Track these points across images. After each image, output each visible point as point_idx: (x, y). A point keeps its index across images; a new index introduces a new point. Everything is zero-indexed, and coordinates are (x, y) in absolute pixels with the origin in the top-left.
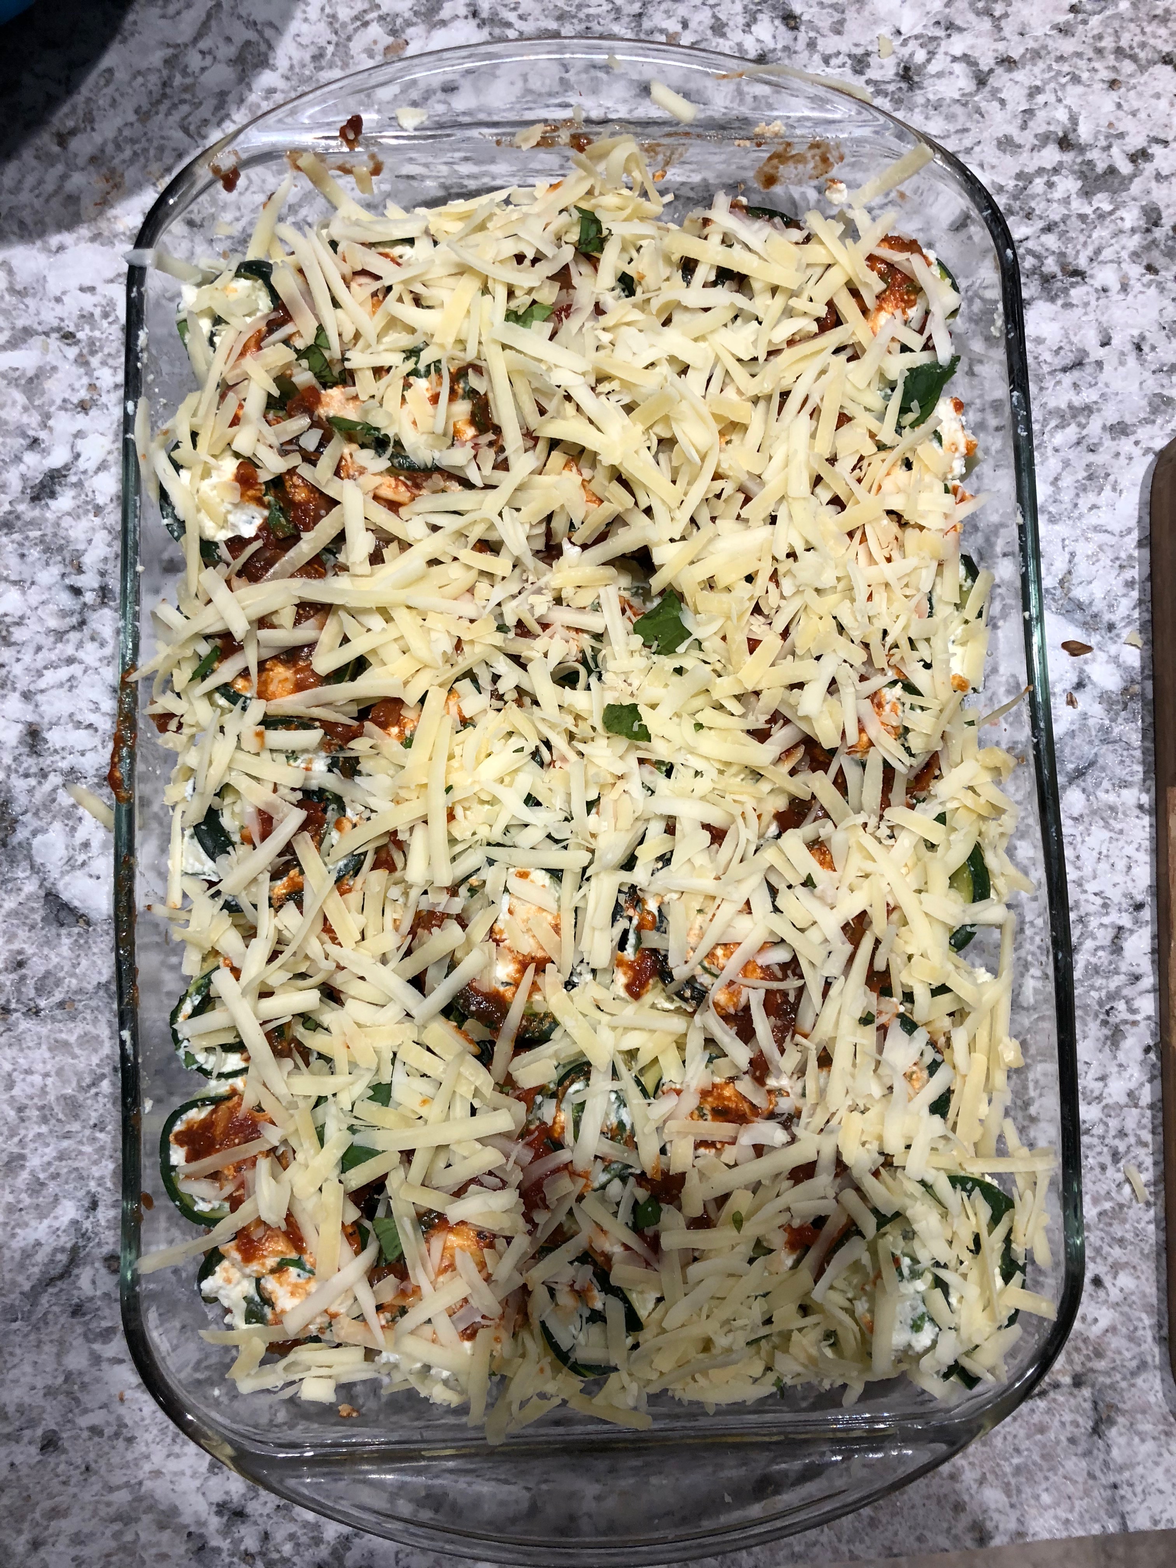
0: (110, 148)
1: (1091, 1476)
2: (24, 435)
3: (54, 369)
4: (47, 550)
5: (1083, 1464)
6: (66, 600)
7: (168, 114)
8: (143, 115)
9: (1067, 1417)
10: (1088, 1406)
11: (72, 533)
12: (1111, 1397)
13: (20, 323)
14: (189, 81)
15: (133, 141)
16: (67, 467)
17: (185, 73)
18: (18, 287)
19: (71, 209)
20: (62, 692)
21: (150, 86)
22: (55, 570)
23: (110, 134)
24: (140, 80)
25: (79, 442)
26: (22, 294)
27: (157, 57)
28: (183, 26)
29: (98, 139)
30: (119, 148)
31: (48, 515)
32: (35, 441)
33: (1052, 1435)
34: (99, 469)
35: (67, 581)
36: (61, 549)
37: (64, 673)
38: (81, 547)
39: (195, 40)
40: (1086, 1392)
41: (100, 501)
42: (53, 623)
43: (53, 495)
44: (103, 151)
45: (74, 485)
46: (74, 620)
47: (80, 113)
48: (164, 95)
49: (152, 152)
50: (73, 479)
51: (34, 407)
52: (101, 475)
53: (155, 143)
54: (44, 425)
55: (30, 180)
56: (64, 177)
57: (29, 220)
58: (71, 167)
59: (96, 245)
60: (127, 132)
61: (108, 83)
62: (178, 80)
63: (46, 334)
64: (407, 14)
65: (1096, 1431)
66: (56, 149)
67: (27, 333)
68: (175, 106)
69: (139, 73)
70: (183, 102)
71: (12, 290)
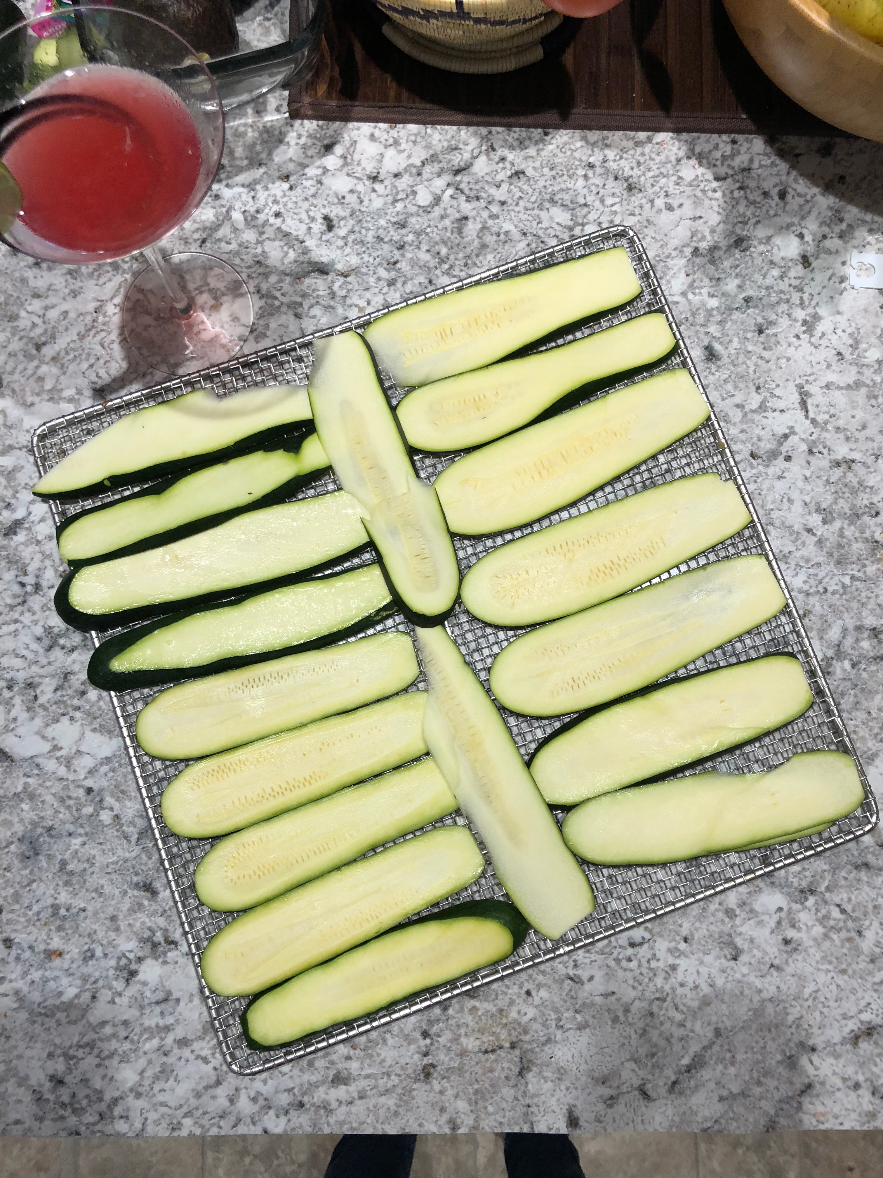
0: (63, 353)
1: (516, 1099)
2: (4, 501)
3: (22, 467)
4: (10, 562)
5: (512, 1091)
6: (16, 589)
7: (94, 336)
8: (82, 337)
9: (506, 1065)
10: (517, 1060)
11: (23, 554)
12: (530, 1055)
13: (7, 442)
14: (107, 319)
15: (74, 350)
16: (24, 519)
17: (105, 316)
18: (9, 424)
19: (40, 384)
20: (10, 638)
21: (87, 322)
22: (13, 573)
23: (64, 346)
24: (82, 318)
25: (31, 506)
26: (10, 427)
27: (91, 306)
28: (106, 290)
29: (57, 347)
30: (67, 353)
31: (13, 544)
32: (9, 504)
33: (496, 1074)
34: (40, 521)
35: (19, 579)
36: (16, 562)
37: (12, 627)
38: (27, 561)
39: (112, 299)
40: (517, 1052)
41: (39, 538)
42: (9, 601)
43: (15, 533)
44: (58, 354)
45: (27, 529)
46: (20, 600)
47: (49, 333)
48: (93, 327)
49: (84, 356)
50: (26, 525)
51: (11, 487)
52: (41, 524)
53: (86, 351)
54: (14, 496)
55: (20, 368)
56: (37, 367)
57: (17, 389)
58: (42, 362)
59: (50, 404)
60: (72, 345)
61: (65, 318)
62: (101, 319)
63: (20, 449)
64: (223, 289)
65: (521, 1074)
66: (34, 352)
67: (11, 447)
68: (97, 332)
69: (82, 314)
70: (102, 330)
71: (5, 425)
